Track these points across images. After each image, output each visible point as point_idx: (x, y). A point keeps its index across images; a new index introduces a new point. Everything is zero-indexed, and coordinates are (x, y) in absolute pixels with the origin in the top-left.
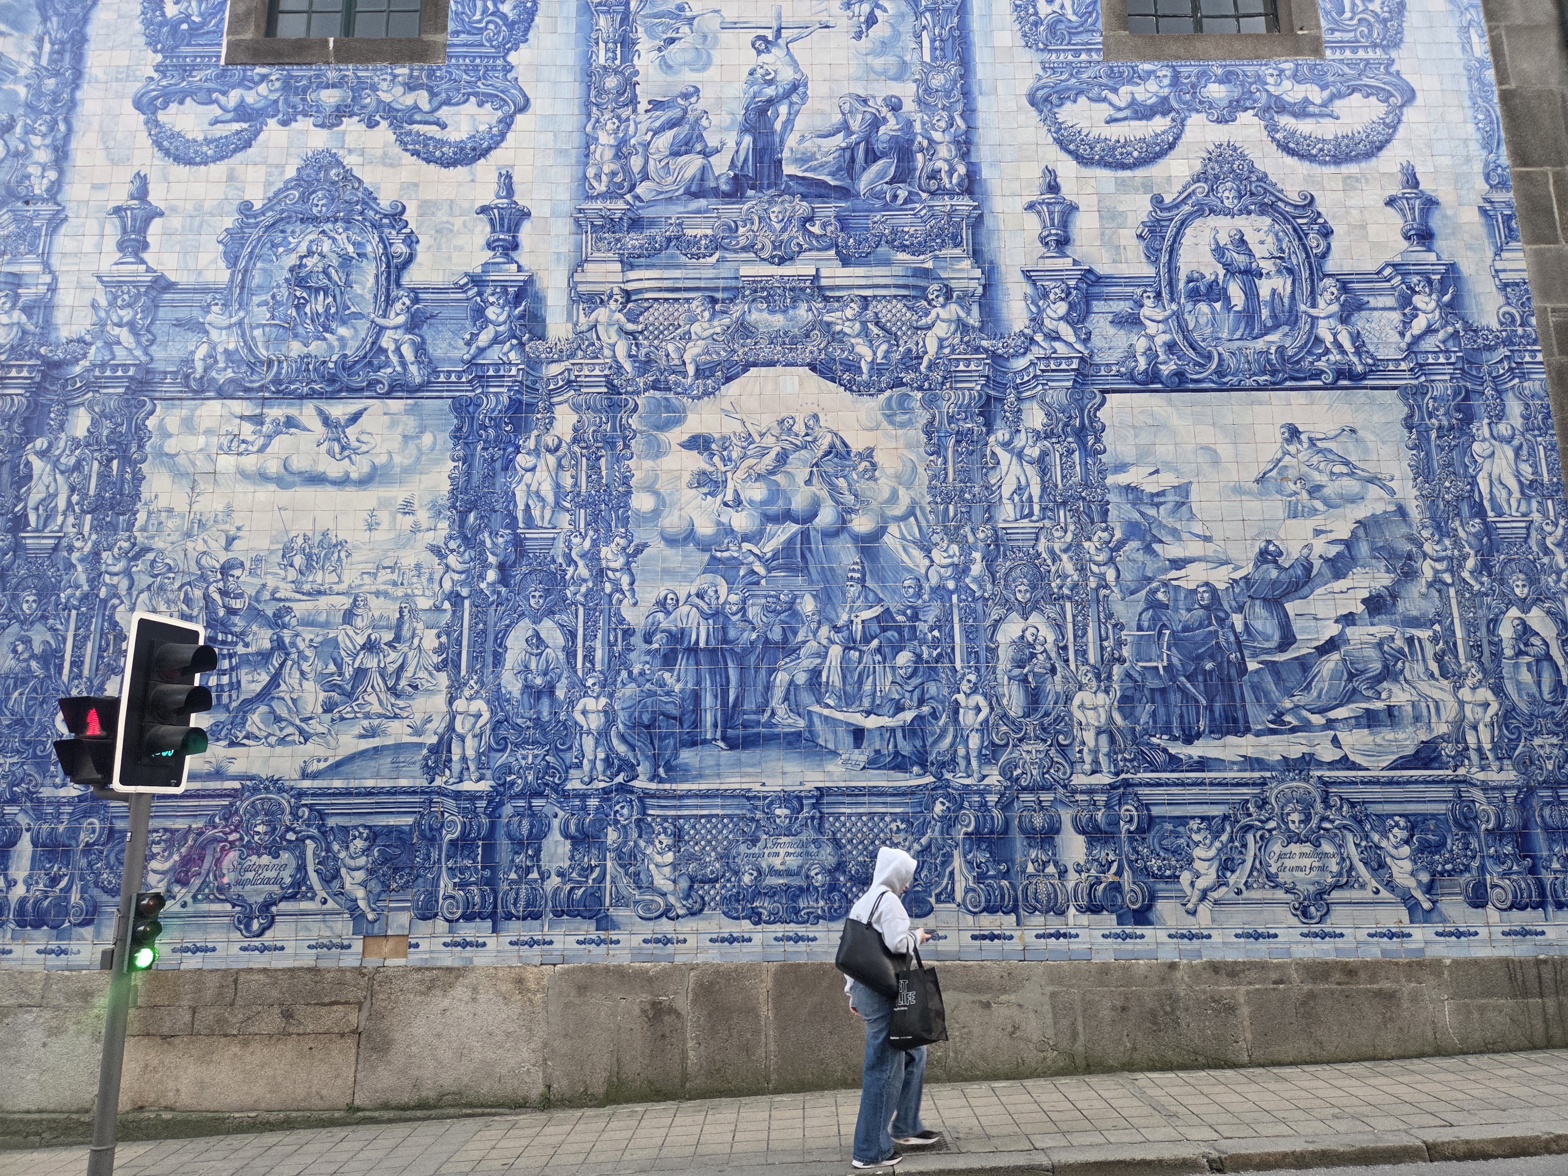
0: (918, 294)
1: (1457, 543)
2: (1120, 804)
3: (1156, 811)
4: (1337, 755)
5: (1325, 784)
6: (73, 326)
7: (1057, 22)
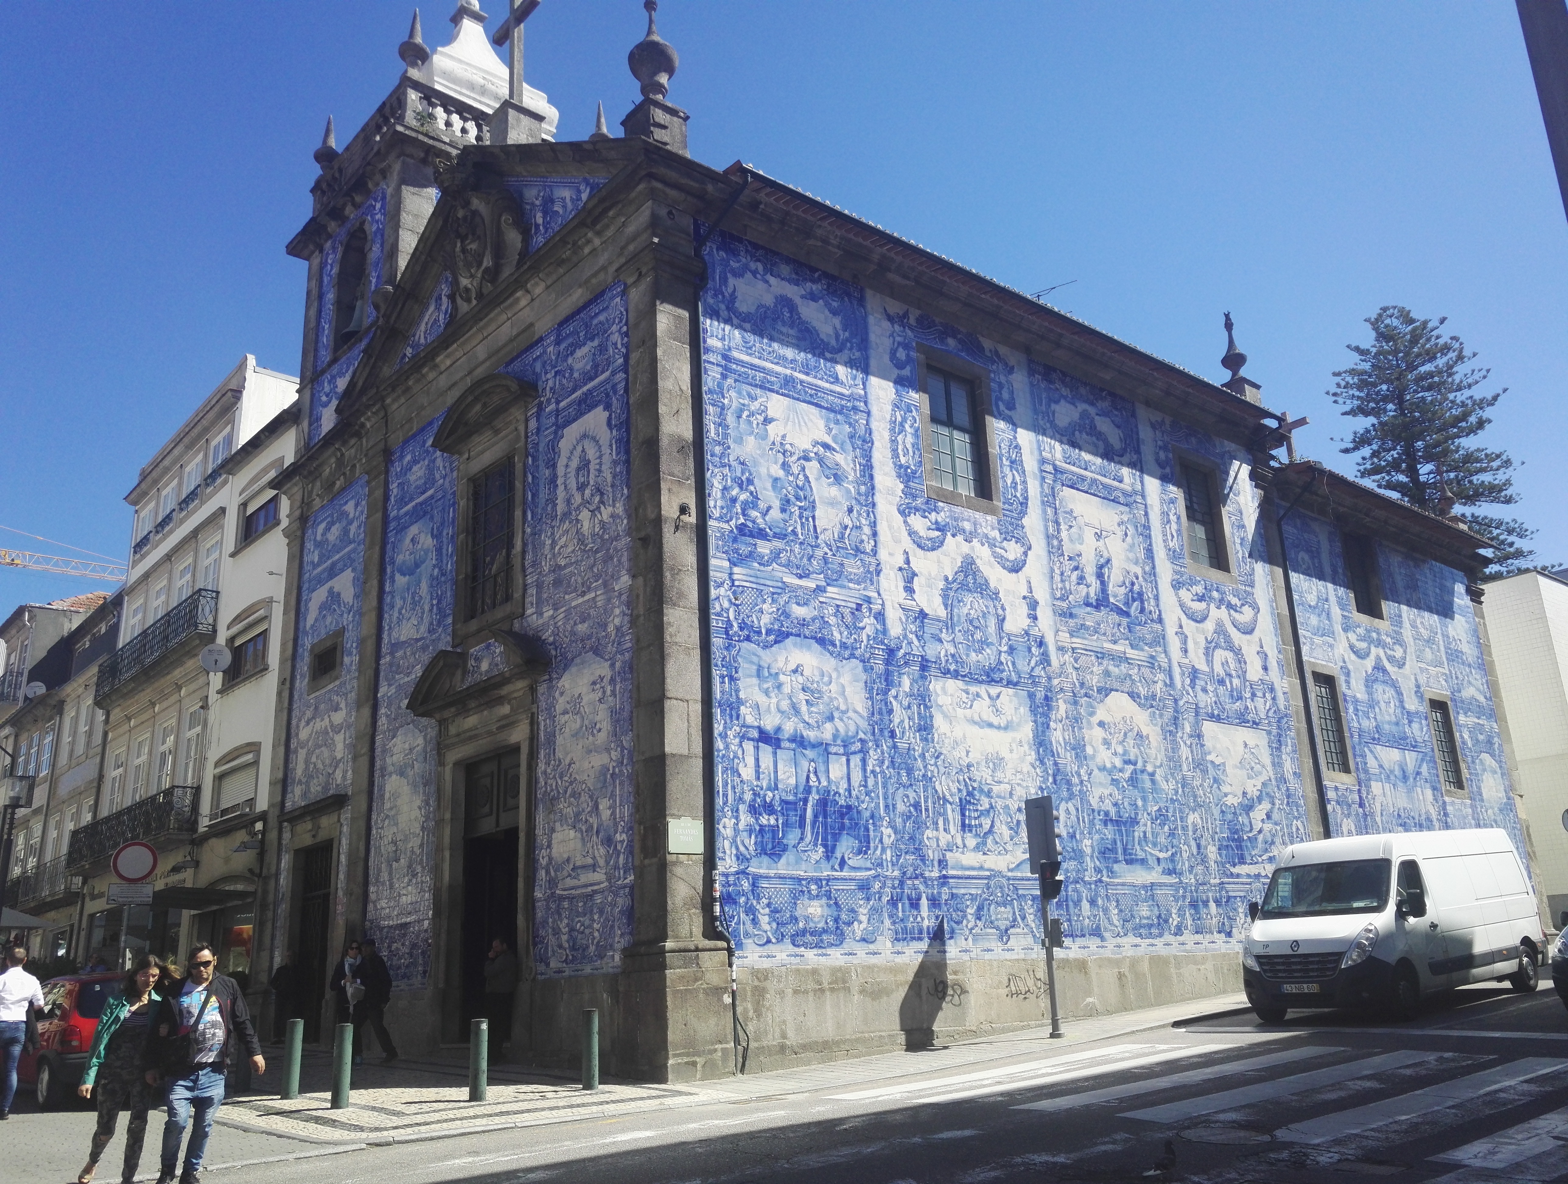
0: (1152, 666)
1: (1282, 794)
2: (1222, 891)
3: (1231, 894)
6: (895, 630)
7: (1174, 551)
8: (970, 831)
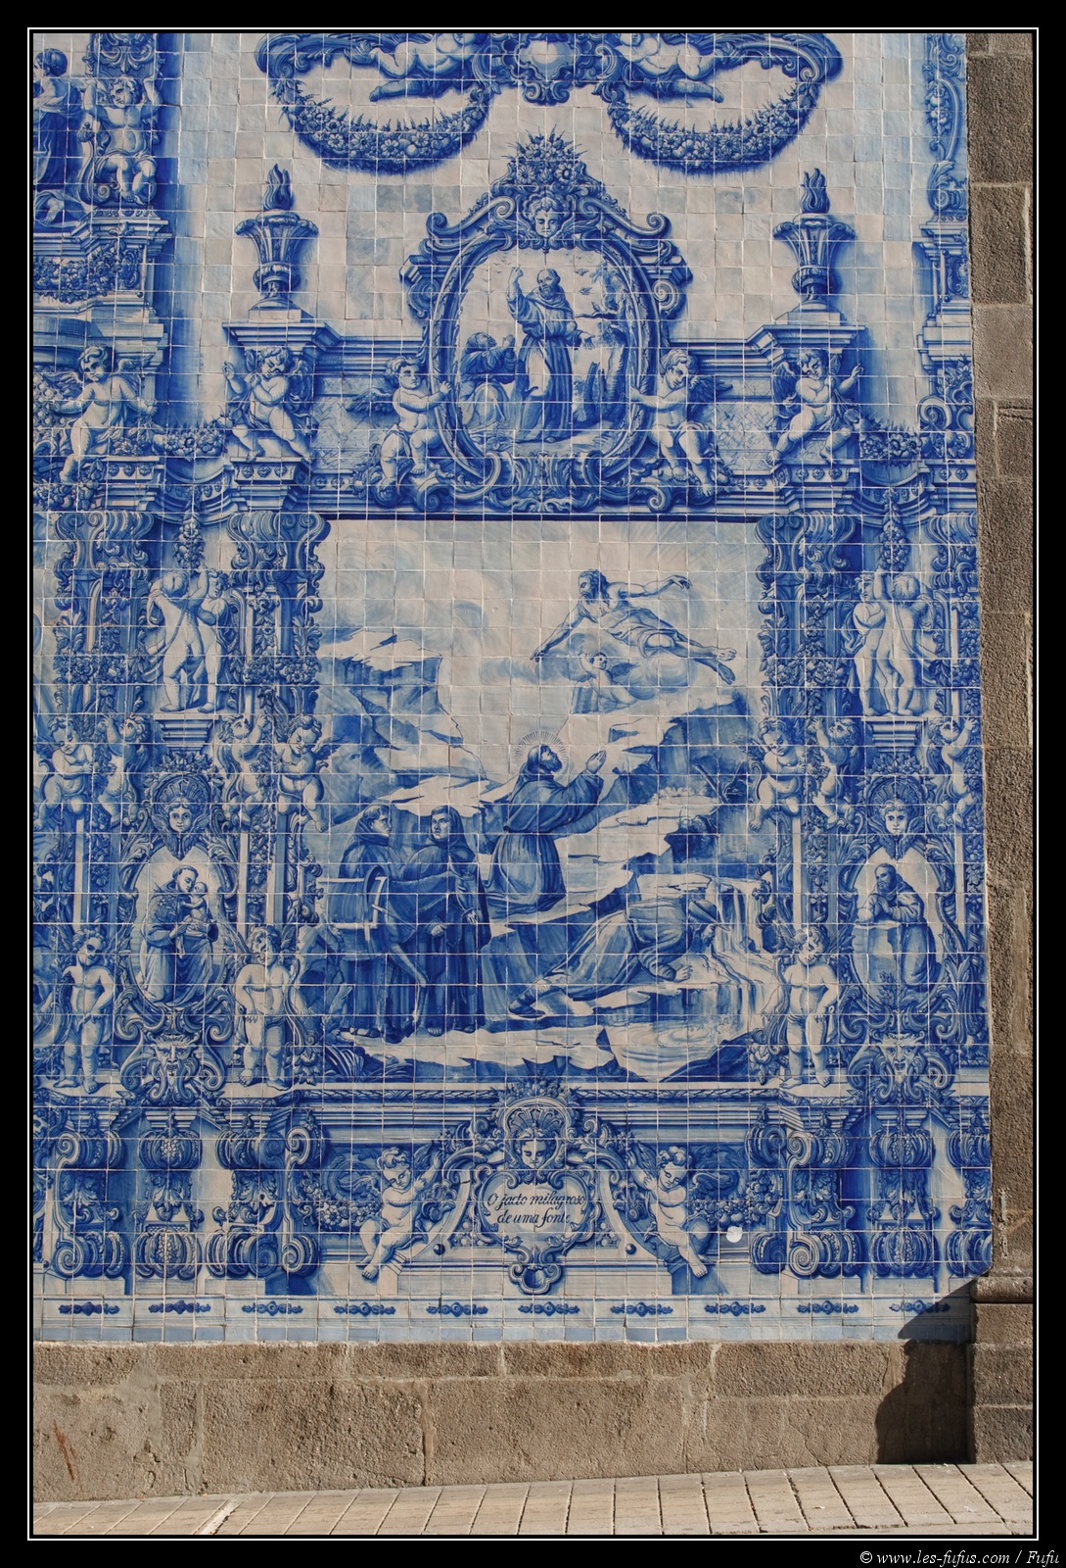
0: (68, 360)
1: (813, 755)
2: (287, 1127)
3: (337, 1136)
4: (601, 1059)
5: (580, 1100)
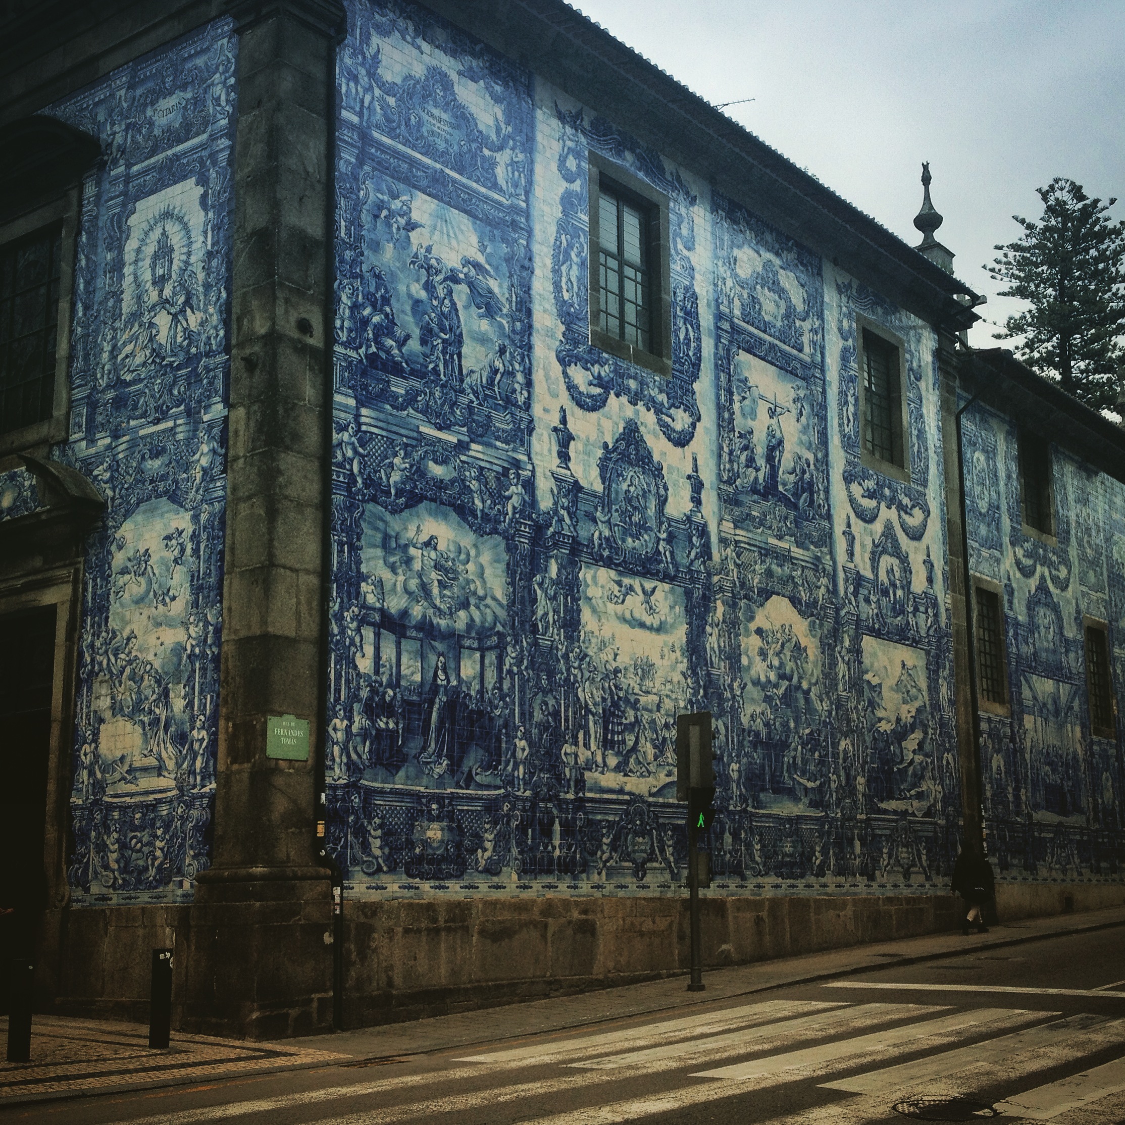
0: (817, 569)
1: (936, 722)
2: (868, 828)
3: (878, 832)
4: (912, 810)
5: (910, 822)
6: (545, 503)
7: (849, 438)
8: (612, 748)
